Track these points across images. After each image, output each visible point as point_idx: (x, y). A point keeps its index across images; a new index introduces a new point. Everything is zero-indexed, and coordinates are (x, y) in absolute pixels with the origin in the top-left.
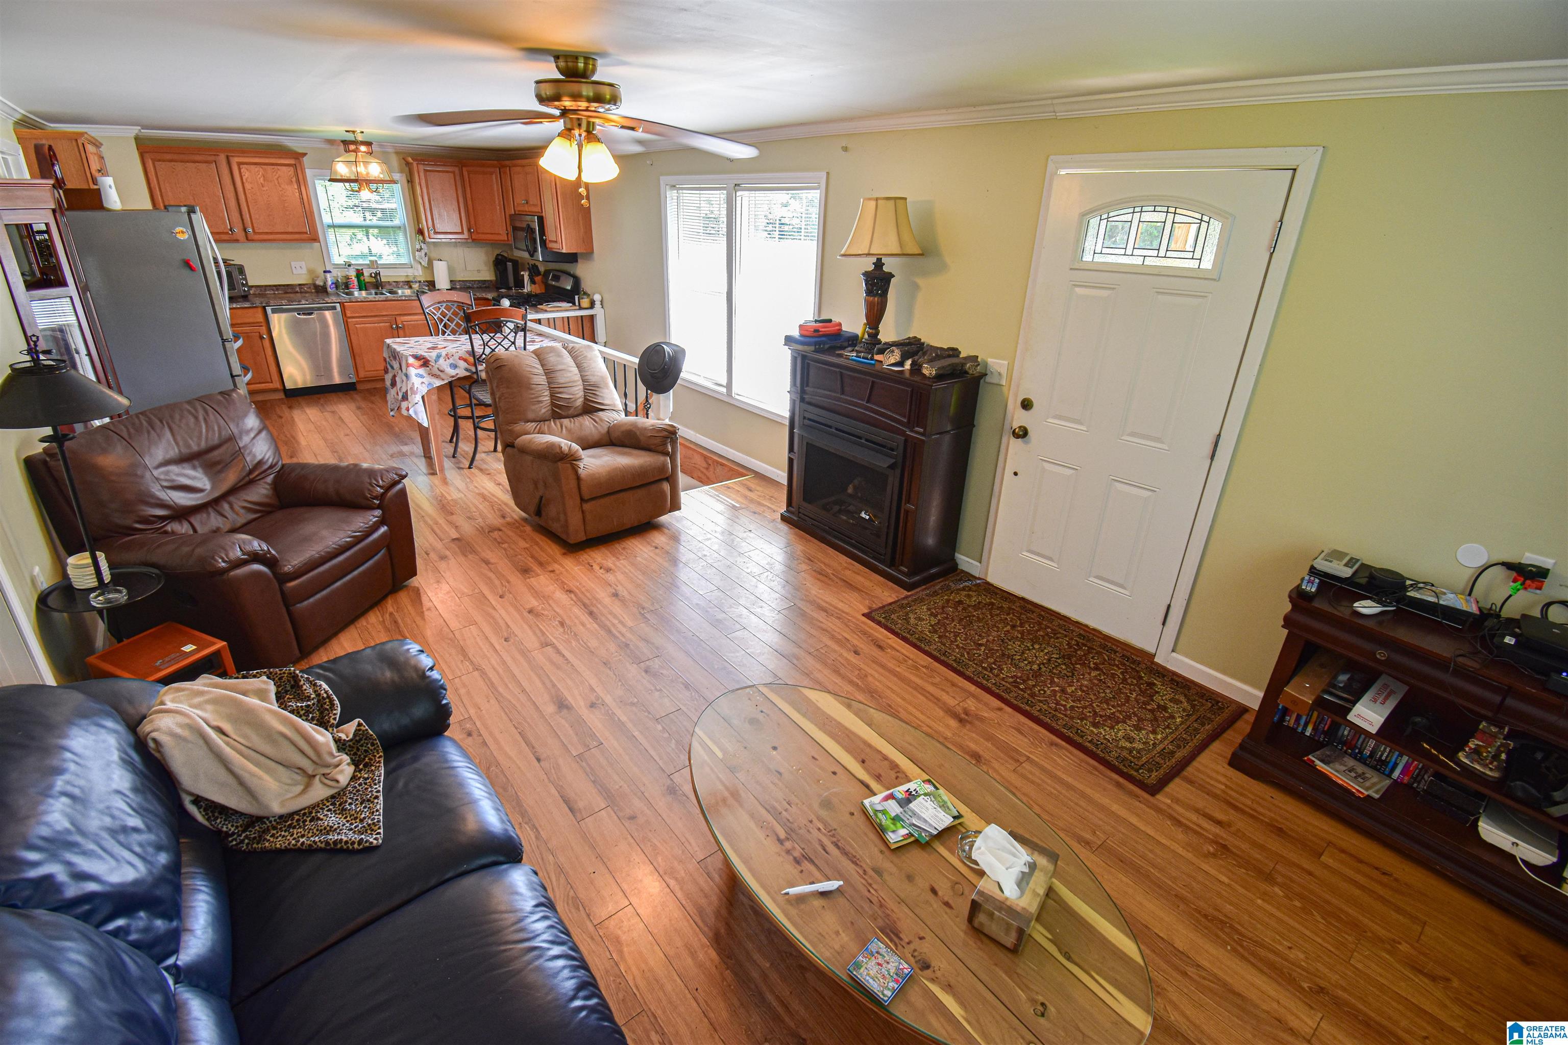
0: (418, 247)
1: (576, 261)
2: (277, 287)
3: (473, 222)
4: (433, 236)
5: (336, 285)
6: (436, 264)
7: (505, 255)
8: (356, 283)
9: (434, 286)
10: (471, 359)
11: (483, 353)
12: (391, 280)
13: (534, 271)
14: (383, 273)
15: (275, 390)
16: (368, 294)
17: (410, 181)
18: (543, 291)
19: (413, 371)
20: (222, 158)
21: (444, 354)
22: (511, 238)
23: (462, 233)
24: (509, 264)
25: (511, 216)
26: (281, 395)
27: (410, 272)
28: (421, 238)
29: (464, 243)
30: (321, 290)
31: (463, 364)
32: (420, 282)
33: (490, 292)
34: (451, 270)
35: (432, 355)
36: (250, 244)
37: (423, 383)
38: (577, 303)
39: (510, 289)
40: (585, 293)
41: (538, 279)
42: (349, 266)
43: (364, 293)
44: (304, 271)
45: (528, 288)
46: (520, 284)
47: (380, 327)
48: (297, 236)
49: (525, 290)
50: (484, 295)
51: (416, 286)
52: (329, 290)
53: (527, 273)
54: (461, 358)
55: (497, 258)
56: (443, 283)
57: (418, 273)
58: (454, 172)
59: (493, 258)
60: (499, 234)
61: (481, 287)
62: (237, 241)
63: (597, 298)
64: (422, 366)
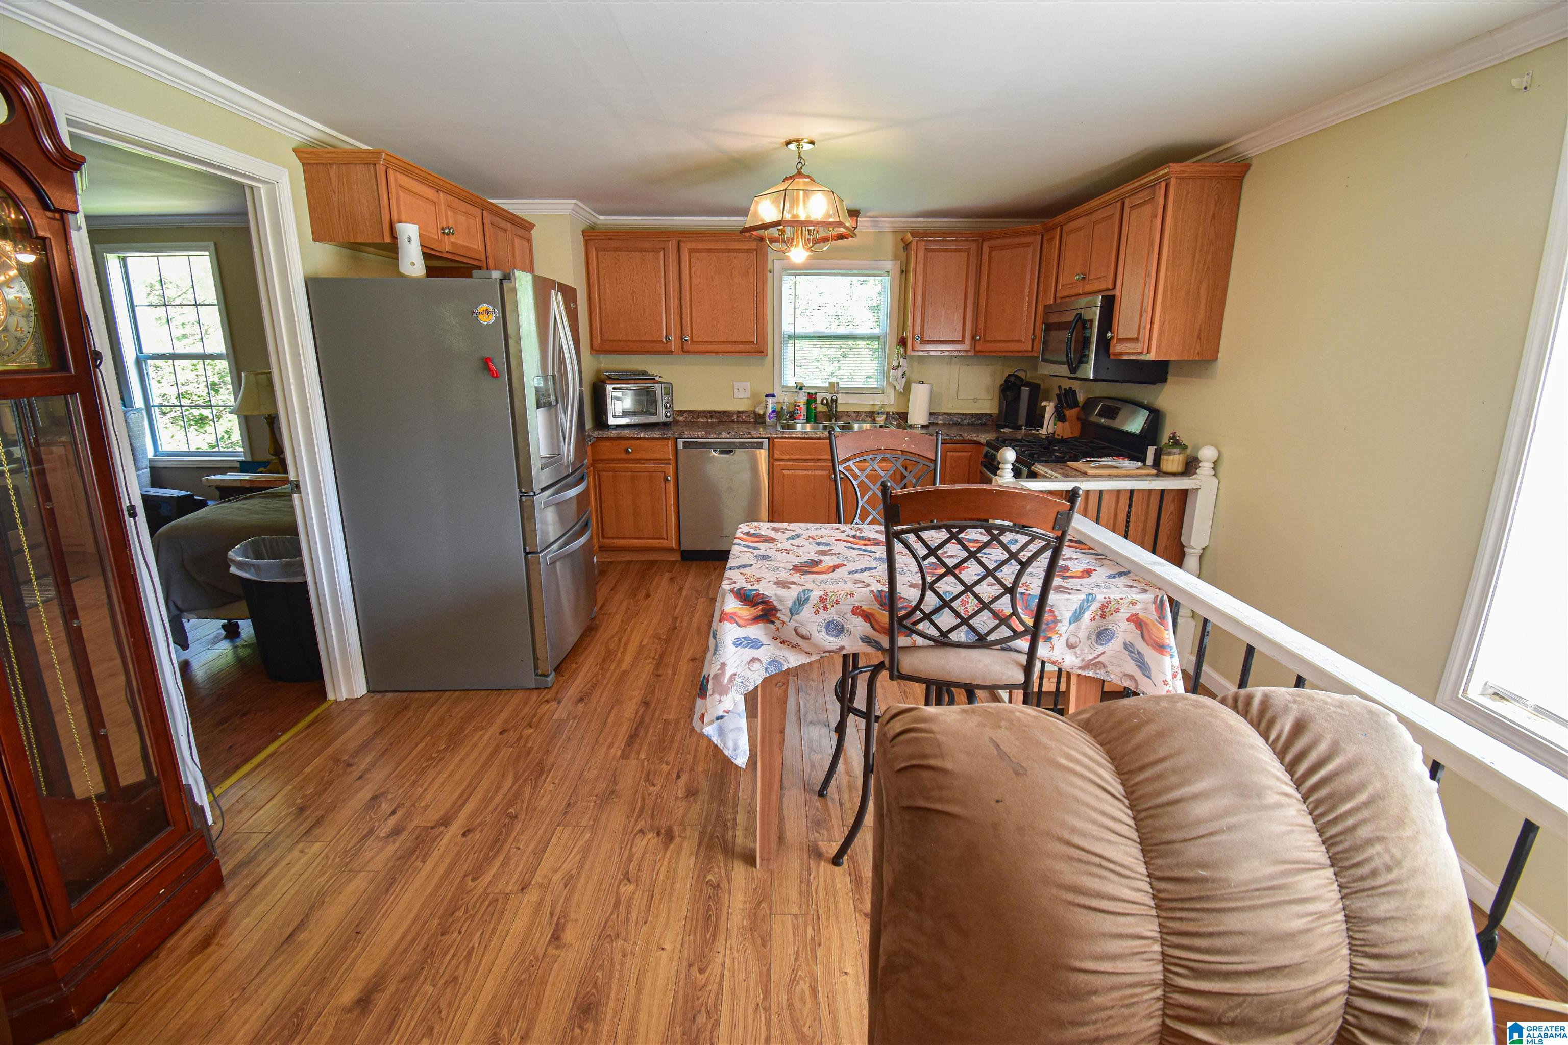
0: (895, 363)
1: (1164, 380)
2: (712, 414)
3: (981, 326)
4: (918, 346)
5: (778, 414)
6: (914, 386)
7: (1022, 375)
8: (804, 412)
9: (906, 420)
10: (884, 617)
11: (917, 607)
12: (851, 409)
13: (1066, 399)
14: (842, 399)
15: (671, 550)
16: (813, 428)
17: (904, 272)
18: (1077, 434)
19: (730, 633)
20: (671, 246)
21: (815, 596)
22: (1039, 346)
23: (962, 341)
24: (1025, 390)
25: (1046, 307)
26: (676, 557)
27: (878, 400)
28: (902, 350)
29: (963, 359)
30: (759, 420)
31: (859, 626)
32: (888, 413)
33: (984, 432)
34: (933, 398)
35: (784, 597)
36: (688, 357)
37: (754, 660)
38: (1150, 461)
39: (1019, 428)
40: (1176, 443)
41: (1071, 413)
42: (801, 388)
43: (808, 427)
44: (747, 395)
45: (1049, 426)
46: (1036, 420)
47: (815, 476)
48: (741, 347)
49: (1043, 431)
50: (974, 436)
51: (881, 419)
52: (767, 420)
53: (1052, 404)
54: (856, 611)
55: (1007, 381)
56: (918, 416)
57: (889, 401)
58: (968, 251)
59: (1000, 381)
60: (1020, 341)
61: (973, 424)
62: (670, 352)
63: (1207, 454)
64: (756, 619)
